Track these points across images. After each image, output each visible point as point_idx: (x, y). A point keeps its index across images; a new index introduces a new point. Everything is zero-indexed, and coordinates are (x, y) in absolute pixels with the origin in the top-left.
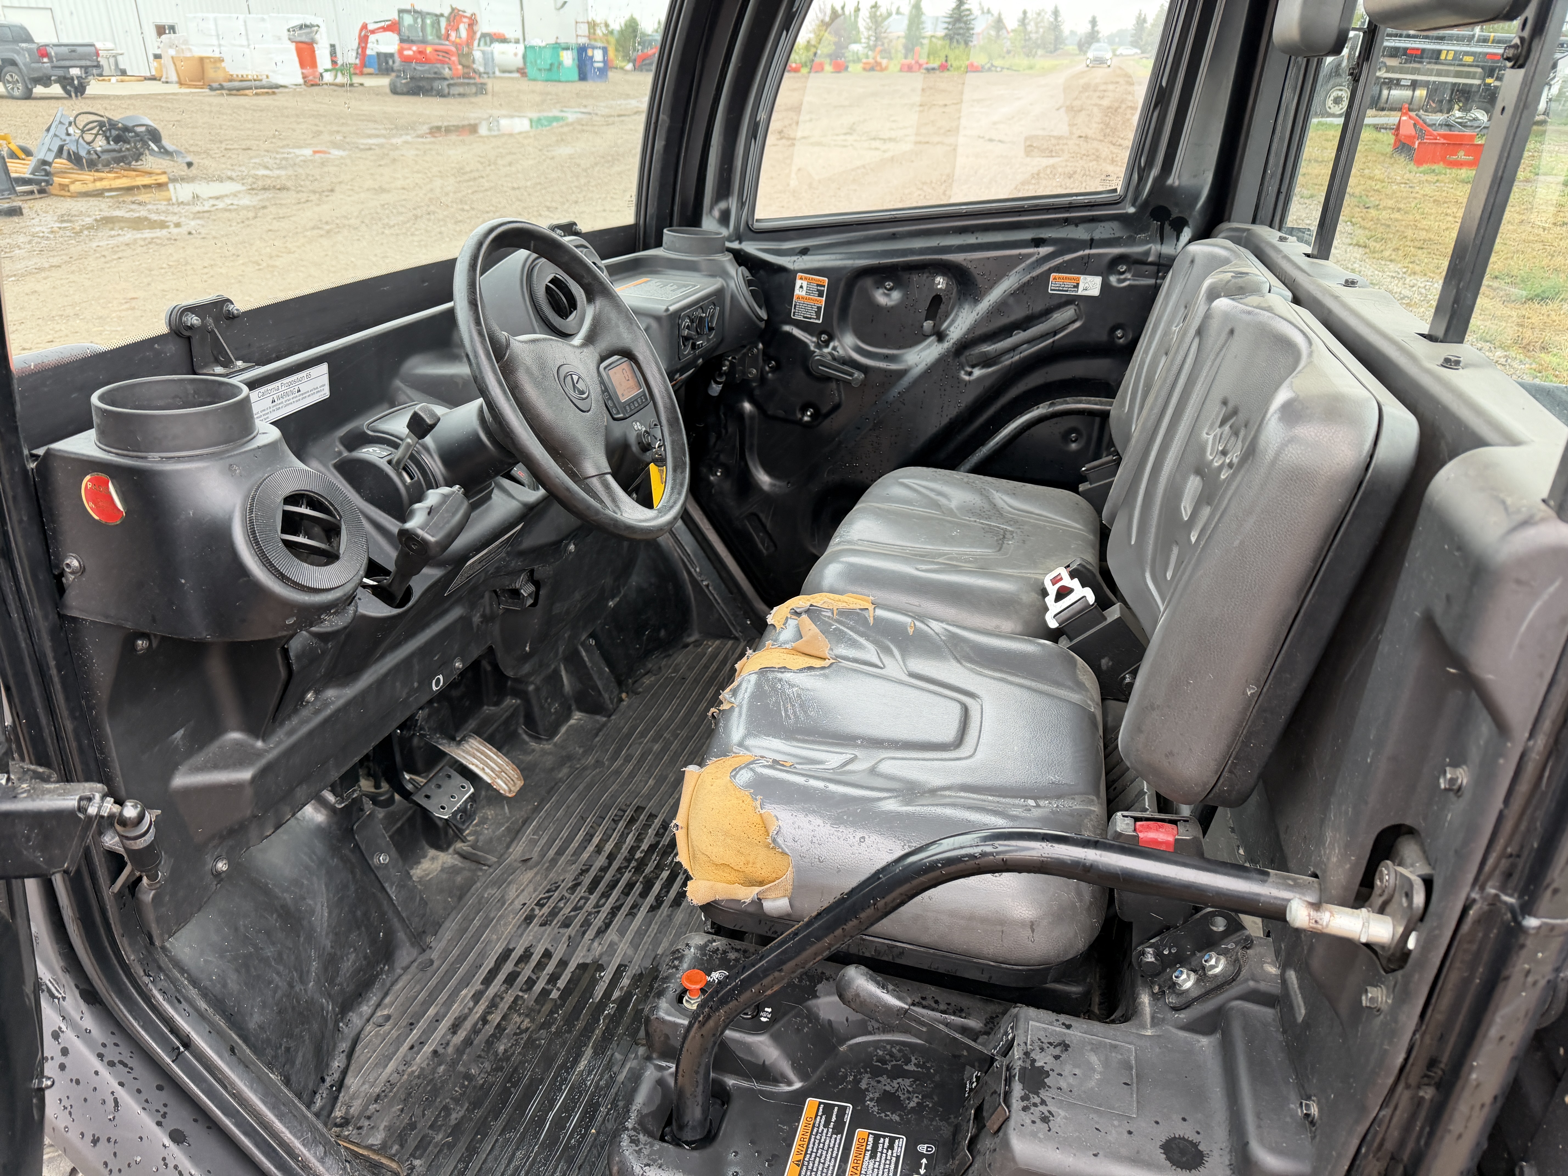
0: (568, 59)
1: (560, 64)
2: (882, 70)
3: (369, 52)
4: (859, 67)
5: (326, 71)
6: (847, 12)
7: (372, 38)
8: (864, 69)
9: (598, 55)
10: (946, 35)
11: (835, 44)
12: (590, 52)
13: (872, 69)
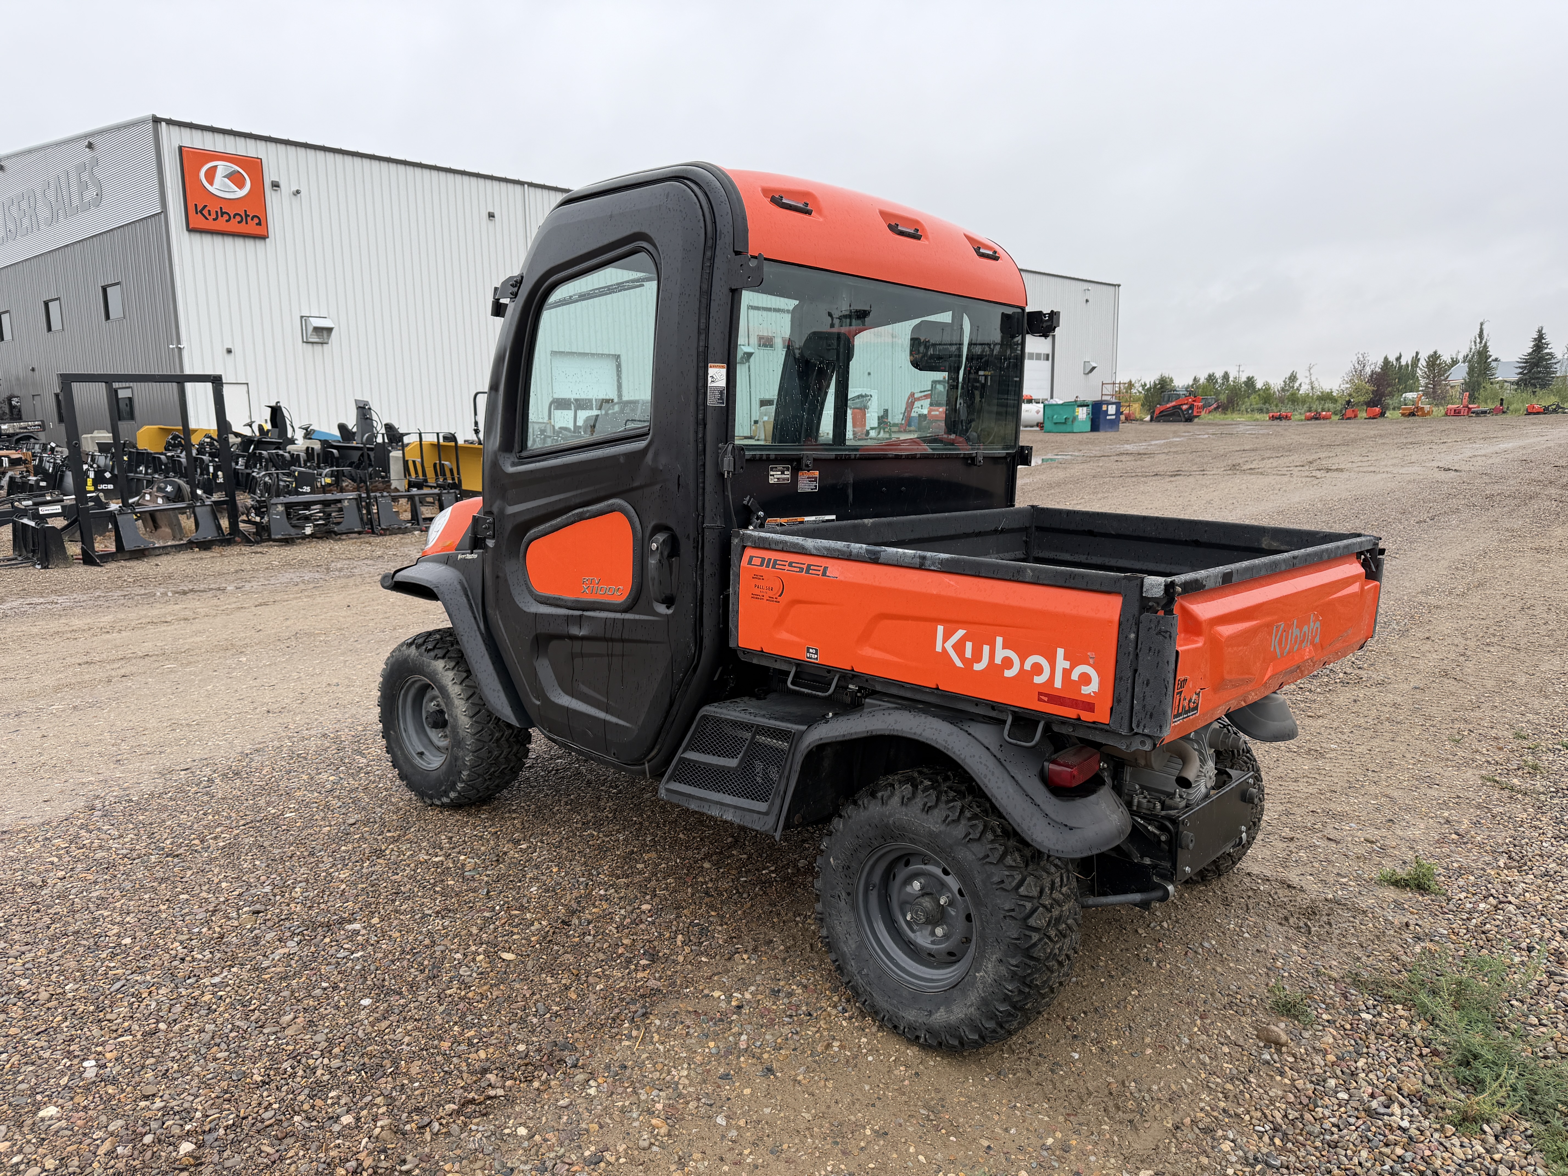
0: (1082, 414)
1: (1075, 418)
2: (1424, 415)
3: (913, 414)
4: (1397, 413)
5: (872, 429)
6: (1403, 362)
7: (917, 404)
8: (1403, 415)
9: (1112, 409)
10: (1520, 380)
11: (1373, 392)
12: (1104, 408)
13: (1412, 414)
